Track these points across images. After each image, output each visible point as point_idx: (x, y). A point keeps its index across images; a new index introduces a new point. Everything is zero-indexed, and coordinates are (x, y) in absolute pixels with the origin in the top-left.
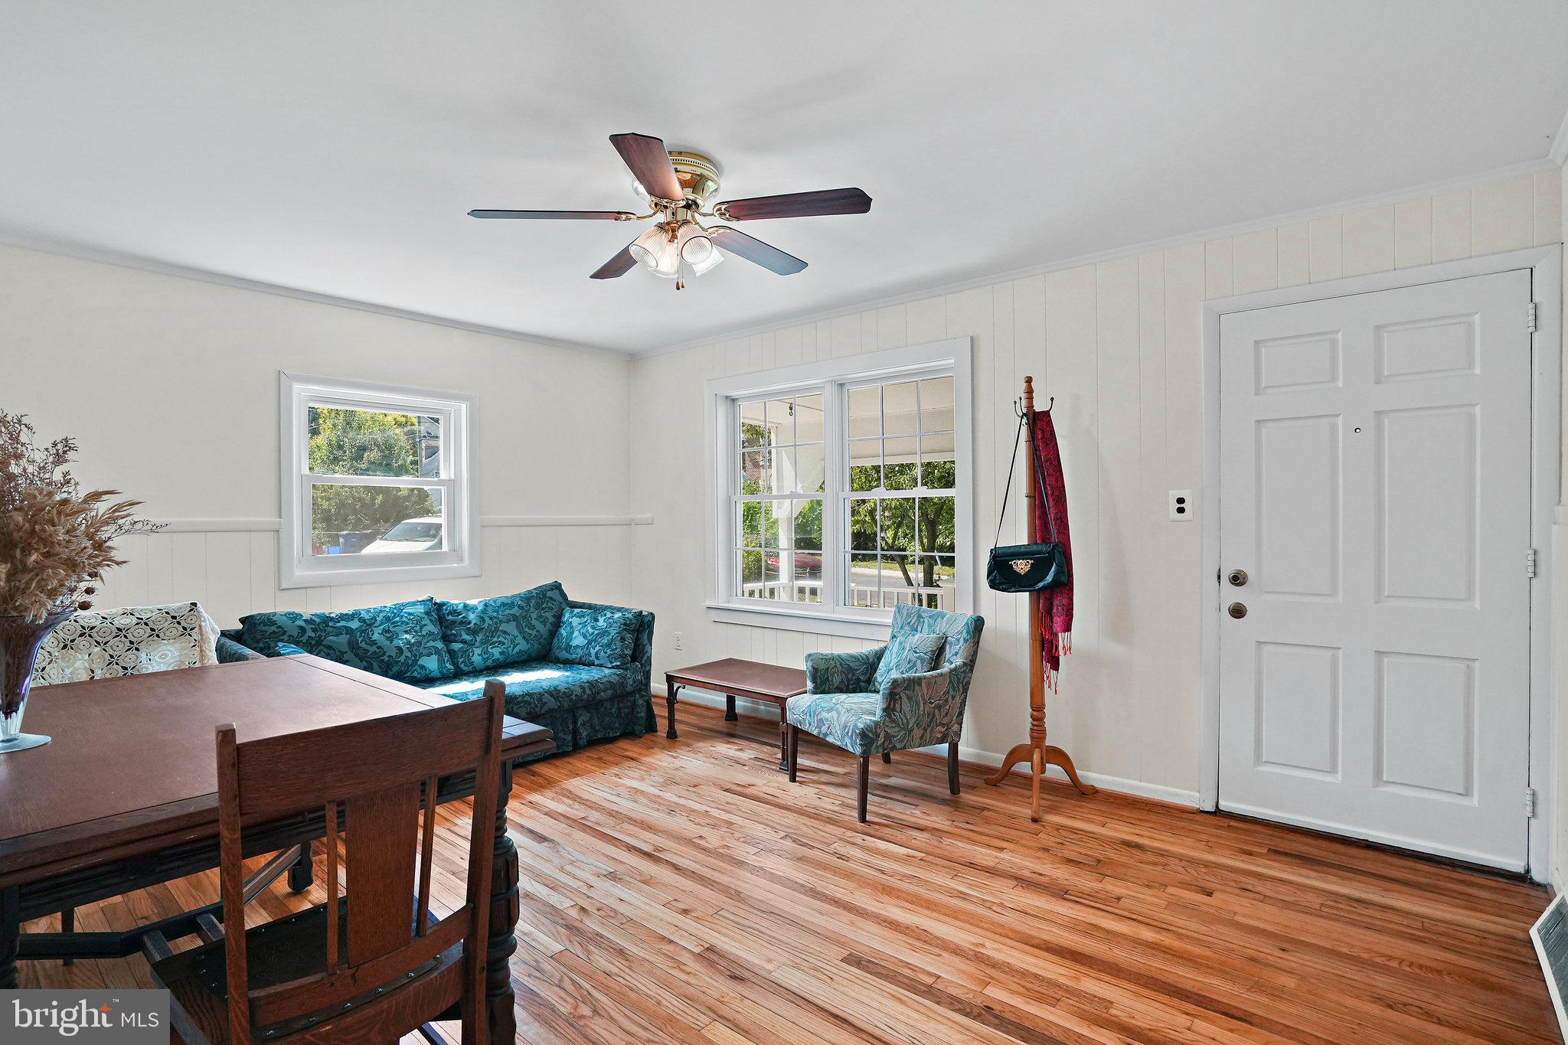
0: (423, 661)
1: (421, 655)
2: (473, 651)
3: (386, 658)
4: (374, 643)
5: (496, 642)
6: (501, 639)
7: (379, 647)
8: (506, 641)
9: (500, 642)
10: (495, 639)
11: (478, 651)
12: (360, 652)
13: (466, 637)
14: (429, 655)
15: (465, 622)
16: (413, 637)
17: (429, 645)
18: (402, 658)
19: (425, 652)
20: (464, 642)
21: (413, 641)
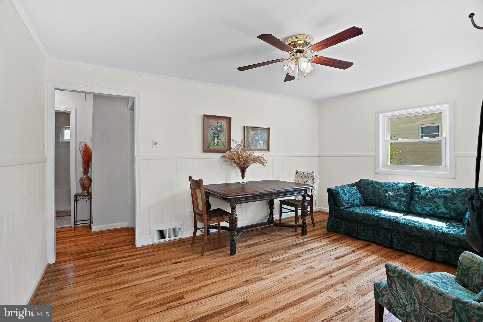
0: (391, 202)
1: (392, 200)
2: (417, 205)
3: (380, 198)
4: (379, 192)
5: (428, 205)
6: (431, 204)
7: (380, 194)
8: (433, 206)
9: (430, 205)
10: (428, 203)
11: (419, 206)
12: (374, 194)
13: (417, 199)
14: (395, 201)
15: (419, 194)
16: (392, 194)
17: (397, 198)
18: (385, 200)
19: (394, 200)
20: (416, 201)
21: (391, 195)
